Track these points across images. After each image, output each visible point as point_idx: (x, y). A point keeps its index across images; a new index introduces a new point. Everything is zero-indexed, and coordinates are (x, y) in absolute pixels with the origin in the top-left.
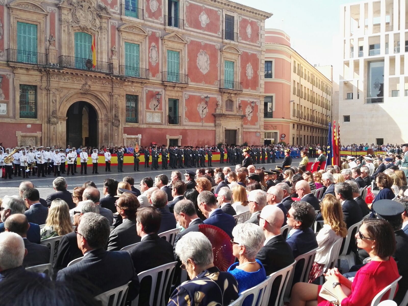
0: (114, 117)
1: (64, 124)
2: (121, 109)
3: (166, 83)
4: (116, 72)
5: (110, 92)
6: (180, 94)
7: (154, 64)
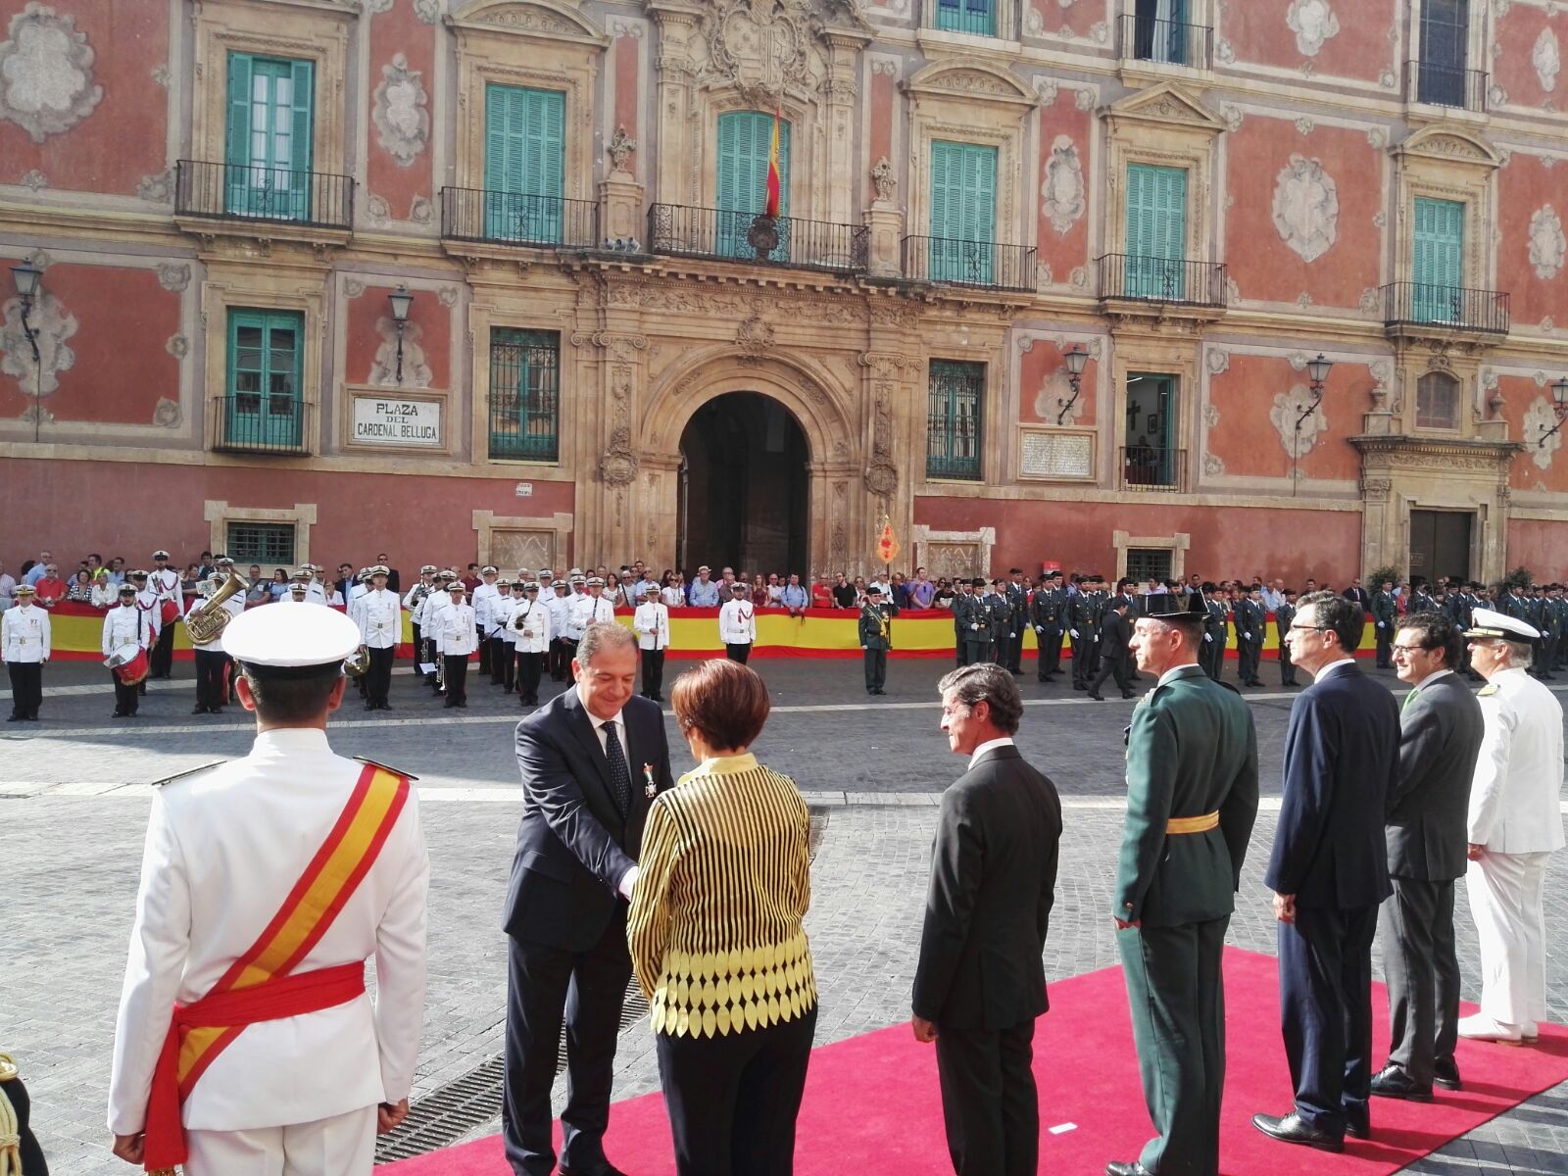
0: (870, 455)
1: (669, 483)
2: (904, 422)
3: (1113, 308)
4: (884, 265)
5: (859, 352)
6: (1187, 352)
7: (1062, 227)
